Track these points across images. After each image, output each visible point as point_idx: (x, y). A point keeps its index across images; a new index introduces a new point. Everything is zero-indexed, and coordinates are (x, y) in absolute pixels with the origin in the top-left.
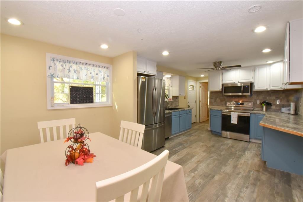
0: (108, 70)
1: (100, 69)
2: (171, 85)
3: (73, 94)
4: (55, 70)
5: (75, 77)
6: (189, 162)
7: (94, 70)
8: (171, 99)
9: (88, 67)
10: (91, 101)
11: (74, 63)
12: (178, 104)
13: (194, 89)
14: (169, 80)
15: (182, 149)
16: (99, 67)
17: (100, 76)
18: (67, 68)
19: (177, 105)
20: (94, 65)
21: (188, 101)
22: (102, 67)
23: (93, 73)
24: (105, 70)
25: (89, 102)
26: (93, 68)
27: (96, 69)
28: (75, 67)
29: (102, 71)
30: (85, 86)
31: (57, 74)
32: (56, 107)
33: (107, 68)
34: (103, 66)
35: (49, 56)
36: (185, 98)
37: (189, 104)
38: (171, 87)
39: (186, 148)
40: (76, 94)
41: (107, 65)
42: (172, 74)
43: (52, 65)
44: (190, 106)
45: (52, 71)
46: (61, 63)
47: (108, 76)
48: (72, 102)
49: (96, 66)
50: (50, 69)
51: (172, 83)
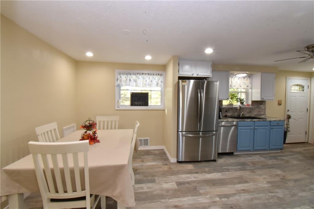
0: (161, 76)
1: (155, 76)
2: (250, 87)
3: (133, 99)
4: (121, 81)
5: (135, 85)
6: (229, 186)
7: (149, 78)
8: (251, 105)
9: (144, 76)
10: (146, 104)
11: (133, 74)
12: (265, 112)
13: (303, 91)
14: (247, 80)
15: (238, 170)
16: (154, 75)
17: (155, 82)
18: (129, 79)
19: (262, 113)
20: (149, 74)
21: (287, 109)
22: (156, 75)
23: (148, 81)
24: (159, 77)
25: (145, 105)
26: (148, 76)
27: (151, 77)
28: (134, 77)
29: (156, 79)
30: (143, 92)
31: (122, 84)
32: (121, 108)
33: (161, 75)
34: (157, 73)
35: (117, 71)
36: (280, 104)
37: (289, 113)
38: (251, 88)
39: (245, 170)
40: (135, 98)
41: (160, 72)
42: (248, 73)
43: (119, 77)
44: (291, 115)
45: (118, 82)
46: (125, 76)
47: (162, 82)
48: (132, 104)
49: (151, 75)
50: (117, 81)
51: (251, 83)
